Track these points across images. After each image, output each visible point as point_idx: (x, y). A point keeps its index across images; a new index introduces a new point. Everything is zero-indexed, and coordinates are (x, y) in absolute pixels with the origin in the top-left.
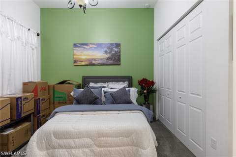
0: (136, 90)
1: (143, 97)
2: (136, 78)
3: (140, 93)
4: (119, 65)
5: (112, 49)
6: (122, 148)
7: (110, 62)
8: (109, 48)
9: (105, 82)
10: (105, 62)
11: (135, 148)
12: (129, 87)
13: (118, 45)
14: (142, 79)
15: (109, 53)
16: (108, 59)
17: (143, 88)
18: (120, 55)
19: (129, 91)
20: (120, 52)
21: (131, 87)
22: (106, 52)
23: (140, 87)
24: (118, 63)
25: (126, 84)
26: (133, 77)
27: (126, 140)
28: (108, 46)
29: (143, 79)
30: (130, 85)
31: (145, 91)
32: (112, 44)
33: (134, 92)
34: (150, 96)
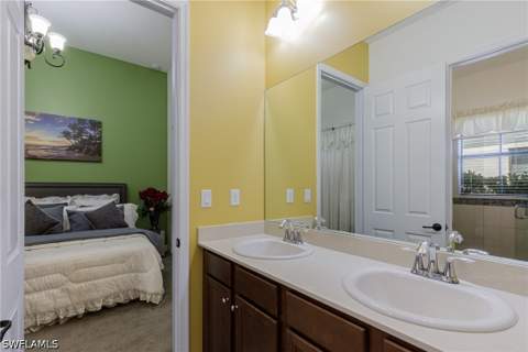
0: (136, 207)
1: (148, 218)
2: (135, 187)
3: (142, 213)
4: (100, 161)
5: (81, 131)
6: (115, 278)
7: (77, 155)
8: (73, 127)
9: (64, 195)
10: (63, 153)
11: (133, 275)
12: (121, 202)
13: (96, 125)
14: (145, 189)
15: (75, 137)
16: (71, 148)
17: (148, 204)
18: (100, 144)
19: (122, 208)
20: (100, 138)
21: (126, 202)
22: (66, 135)
23: (142, 202)
24: (97, 158)
25: (115, 197)
26: (129, 186)
27: (120, 267)
28: (72, 122)
29: (149, 189)
30: (124, 199)
31: (152, 209)
32: (81, 121)
33: (130, 211)
34: (161, 216)
